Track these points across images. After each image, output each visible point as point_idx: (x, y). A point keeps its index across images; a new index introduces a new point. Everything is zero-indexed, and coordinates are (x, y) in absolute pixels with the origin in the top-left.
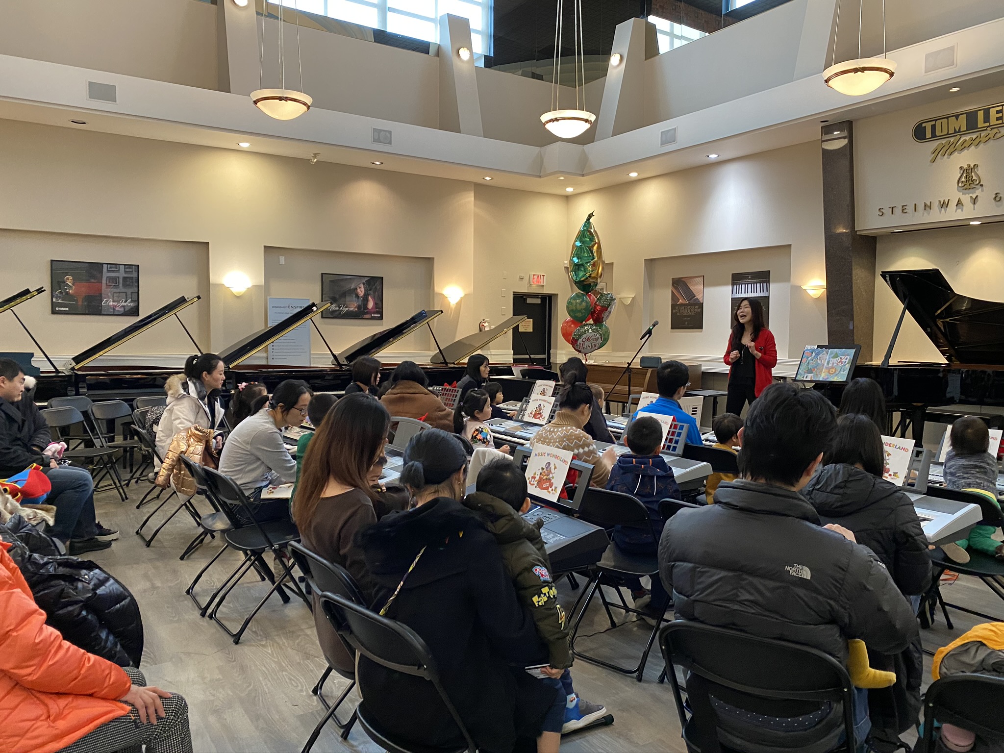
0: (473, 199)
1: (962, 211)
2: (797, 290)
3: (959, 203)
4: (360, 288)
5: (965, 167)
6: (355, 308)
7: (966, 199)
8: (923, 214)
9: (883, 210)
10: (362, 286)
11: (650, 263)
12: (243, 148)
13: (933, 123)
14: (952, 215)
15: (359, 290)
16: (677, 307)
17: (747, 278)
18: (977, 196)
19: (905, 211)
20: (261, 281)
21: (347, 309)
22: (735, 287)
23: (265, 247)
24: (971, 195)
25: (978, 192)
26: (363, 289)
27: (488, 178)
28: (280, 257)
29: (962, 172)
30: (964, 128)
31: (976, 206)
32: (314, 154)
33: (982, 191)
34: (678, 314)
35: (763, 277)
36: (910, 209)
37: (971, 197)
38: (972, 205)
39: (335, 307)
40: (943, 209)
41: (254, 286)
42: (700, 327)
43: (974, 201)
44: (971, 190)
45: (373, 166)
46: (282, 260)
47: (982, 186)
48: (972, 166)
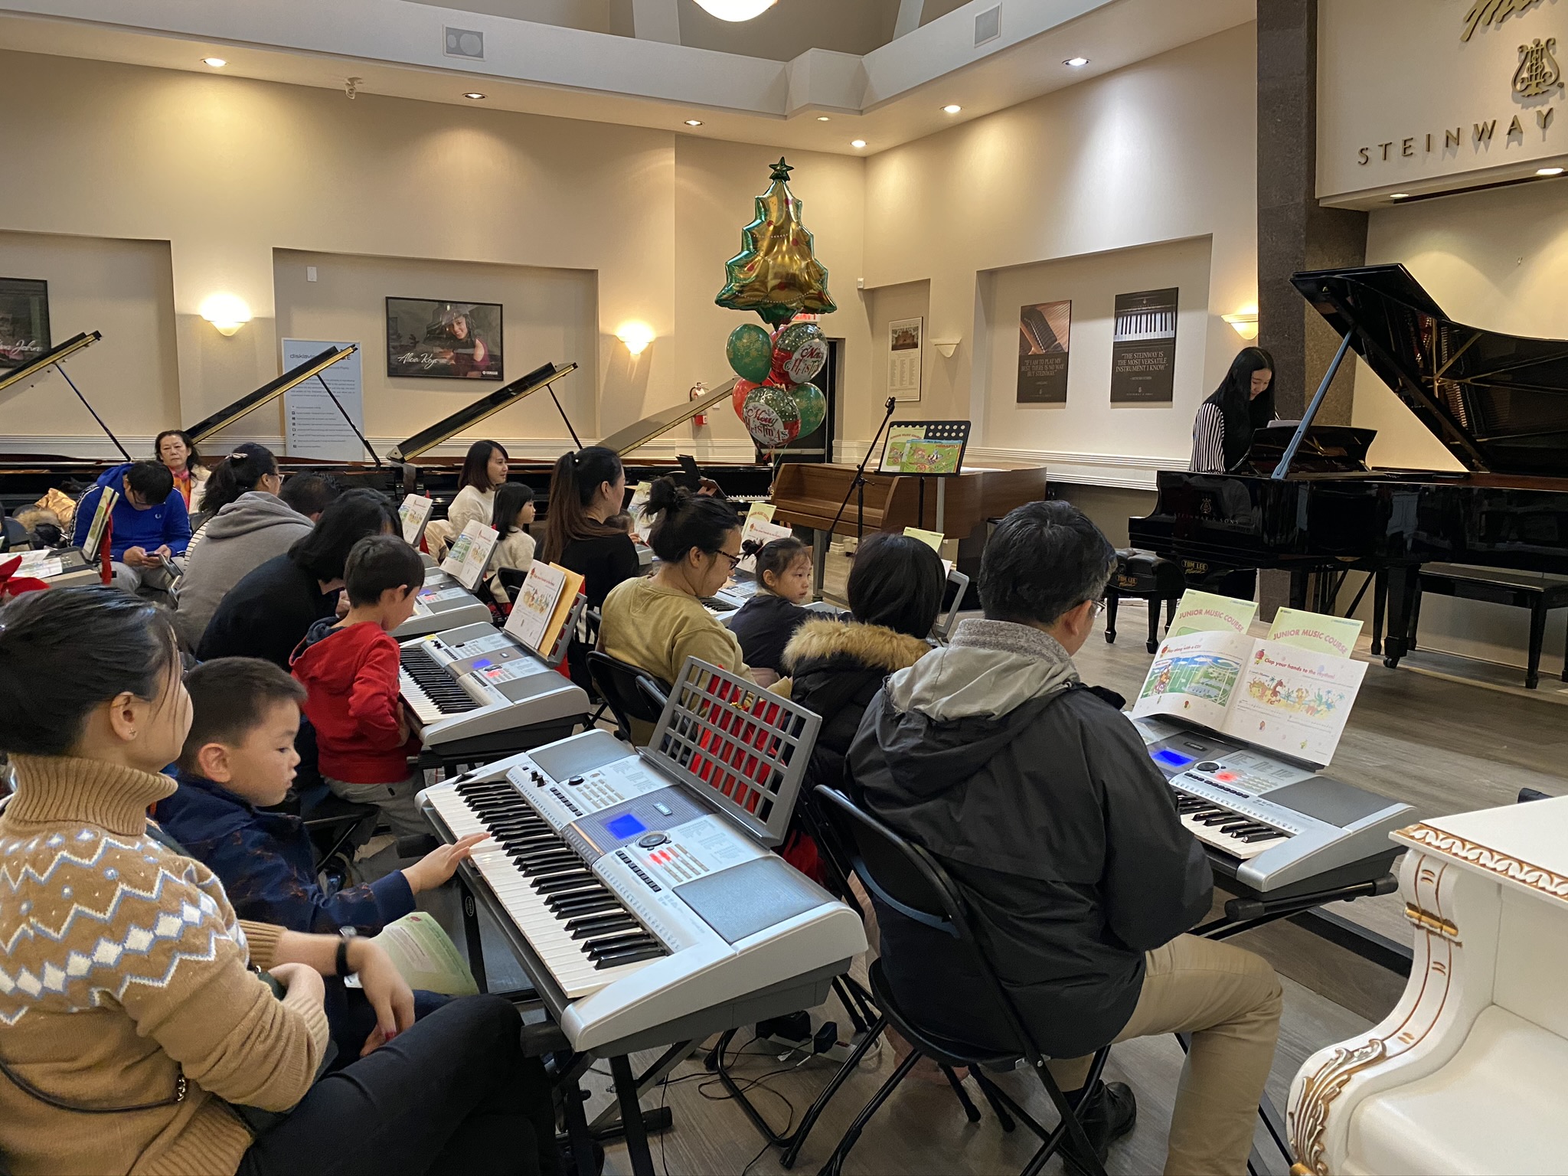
0: (674, 162)
1: (1520, 144)
2: (1217, 325)
3: (1514, 128)
4: (459, 323)
5: (1530, 45)
6: (451, 359)
7: (1529, 118)
8: (1444, 154)
9: (1367, 153)
10: (463, 320)
11: (988, 277)
12: (213, 68)
14: (1500, 154)
15: (457, 328)
16: (1027, 361)
17: (1140, 303)
18: (1551, 110)
19: (1408, 152)
20: (269, 311)
21: (435, 361)
22: (1120, 321)
23: (275, 249)
24: (1538, 108)
25: (1553, 101)
26: (464, 326)
27: (694, 123)
28: (309, 268)
29: (1523, 57)
31: (1548, 132)
32: (350, 79)
33: (1562, 97)
34: (1029, 374)
35: (1166, 301)
36: (1418, 146)
37: (1539, 112)
38: (1540, 131)
39: (413, 357)
40: (1482, 143)
41: (256, 319)
42: (1063, 398)
43: (1545, 120)
44: (1538, 98)
45: (465, 102)
46: (312, 273)
47: (1561, 86)
48: (1543, 43)
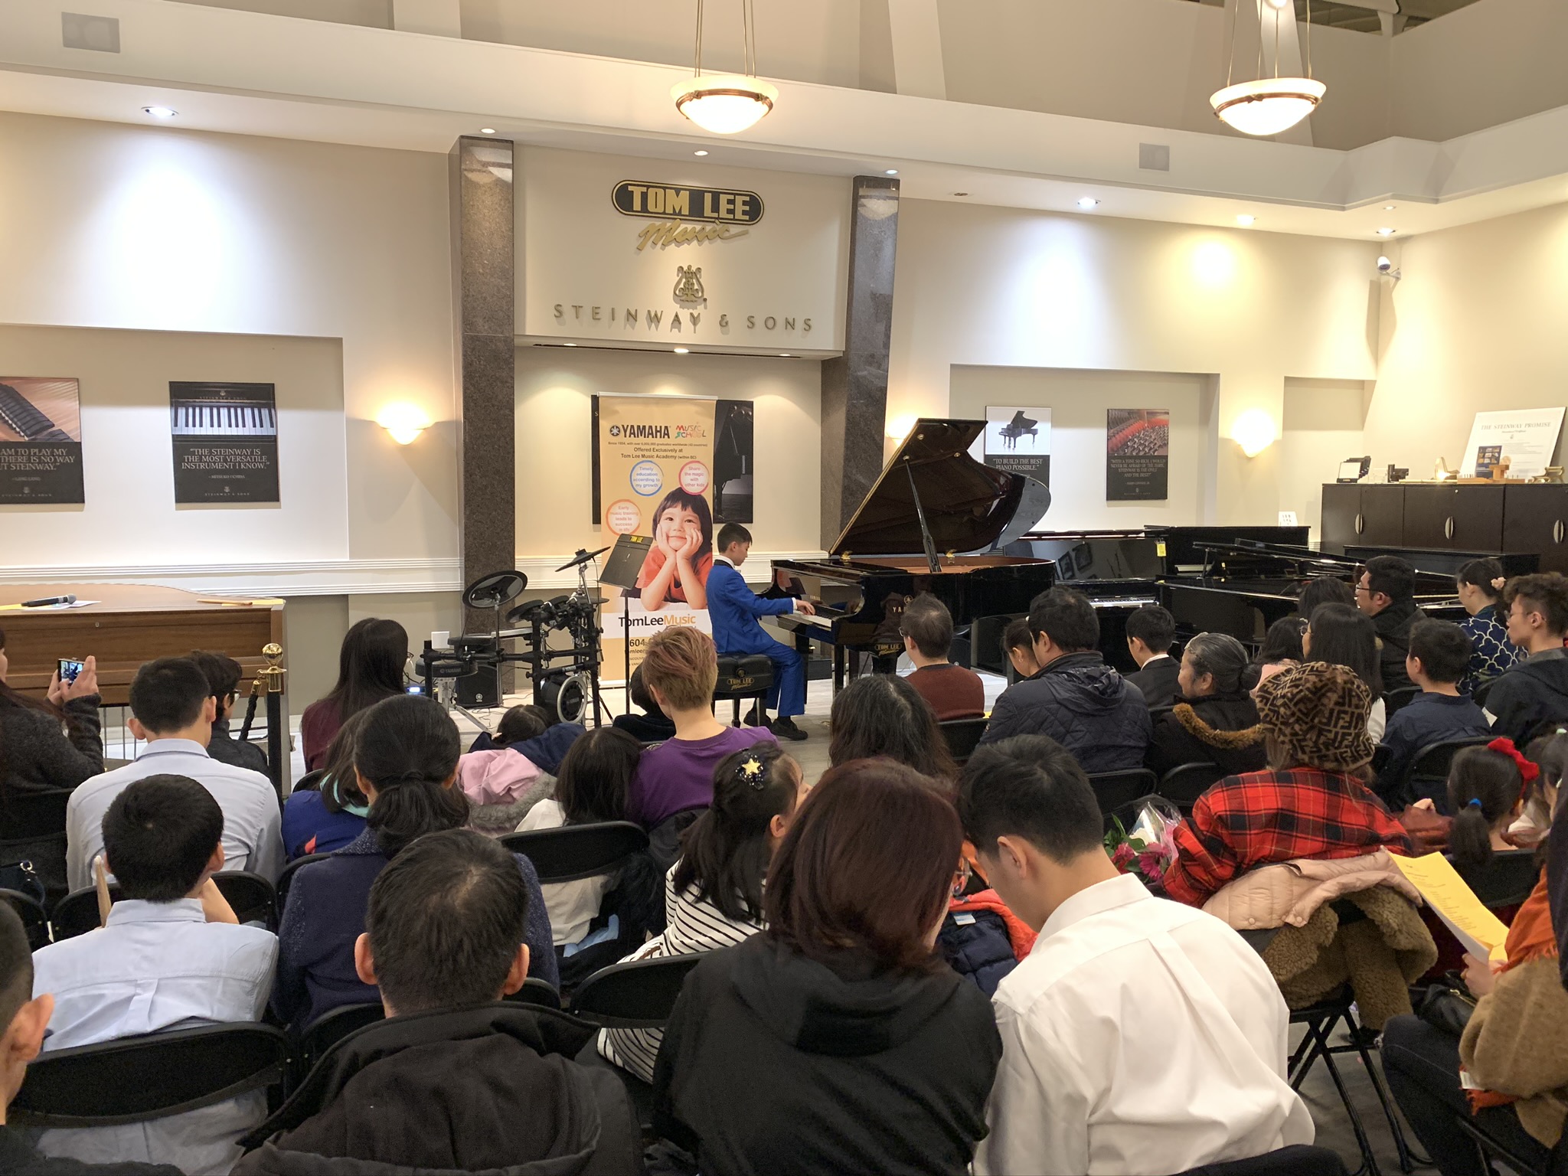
1: (680, 331)
2: (363, 429)
3: (677, 319)
5: (685, 268)
7: (685, 315)
8: (625, 326)
9: (561, 309)
13: (644, 189)
14: (662, 335)
18: (699, 314)
19: (598, 317)
22: (181, 410)
24: (691, 311)
25: (700, 309)
29: (680, 275)
30: (685, 211)
31: (697, 327)
33: (706, 308)
35: (257, 396)
36: (605, 314)
37: (691, 314)
38: (693, 326)
40: (653, 324)
42: (81, 500)
43: (695, 320)
44: (691, 304)
47: (705, 300)
48: (694, 269)
